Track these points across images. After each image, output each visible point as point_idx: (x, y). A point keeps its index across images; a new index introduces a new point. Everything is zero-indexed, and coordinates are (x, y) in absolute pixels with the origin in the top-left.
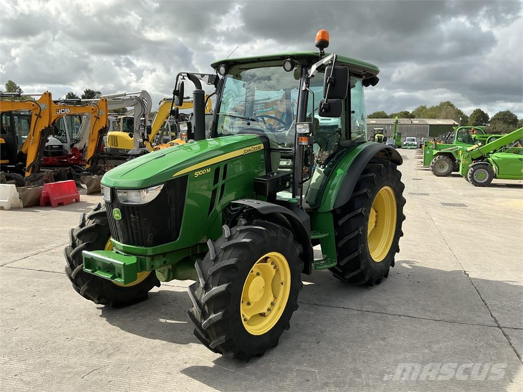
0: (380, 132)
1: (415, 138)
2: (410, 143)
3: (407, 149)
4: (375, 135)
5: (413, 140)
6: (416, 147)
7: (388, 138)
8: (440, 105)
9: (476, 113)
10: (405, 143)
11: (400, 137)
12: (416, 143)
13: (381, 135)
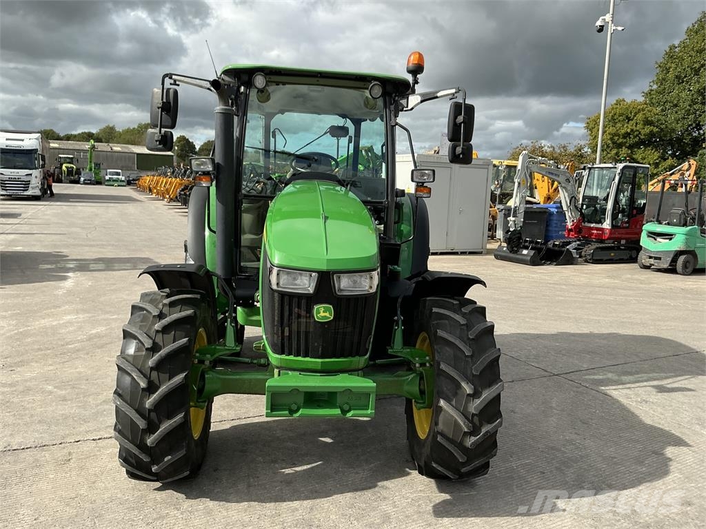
0: (68, 160)
1: (120, 171)
2: (115, 177)
3: (113, 185)
4: (62, 165)
5: (118, 174)
6: (124, 184)
7: (81, 170)
8: (138, 127)
9: (180, 141)
10: (107, 178)
11: (99, 168)
12: (123, 178)
13: (72, 165)
